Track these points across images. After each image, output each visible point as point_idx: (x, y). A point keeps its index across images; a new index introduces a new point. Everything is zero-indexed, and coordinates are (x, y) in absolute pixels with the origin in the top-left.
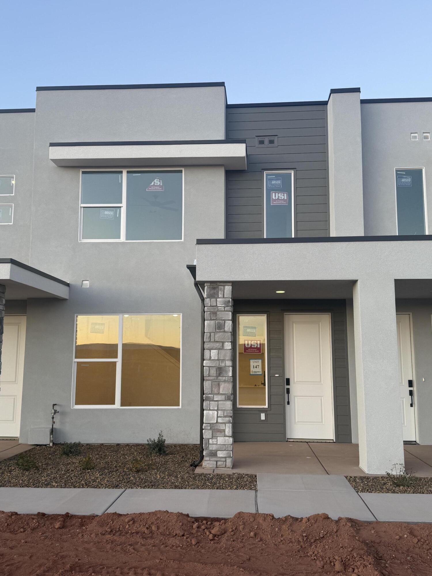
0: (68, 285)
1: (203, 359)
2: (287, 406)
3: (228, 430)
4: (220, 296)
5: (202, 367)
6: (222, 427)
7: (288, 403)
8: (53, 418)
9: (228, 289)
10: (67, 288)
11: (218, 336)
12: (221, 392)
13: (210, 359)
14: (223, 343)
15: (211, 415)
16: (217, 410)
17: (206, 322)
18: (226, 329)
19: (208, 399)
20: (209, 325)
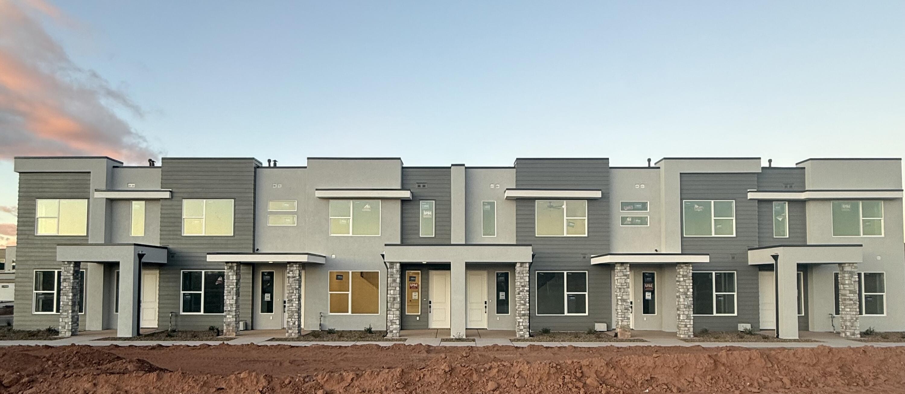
0: (325, 257)
1: (387, 294)
2: (430, 314)
3: (398, 322)
4: (395, 267)
5: (387, 297)
6: (395, 321)
7: (430, 312)
8: (320, 318)
9: (398, 265)
10: (324, 259)
11: (394, 285)
12: (395, 307)
13: (390, 294)
14: (396, 287)
15: (390, 317)
16: (393, 315)
17: (389, 279)
18: (397, 282)
19: (389, 310)
20: (390, 280)
